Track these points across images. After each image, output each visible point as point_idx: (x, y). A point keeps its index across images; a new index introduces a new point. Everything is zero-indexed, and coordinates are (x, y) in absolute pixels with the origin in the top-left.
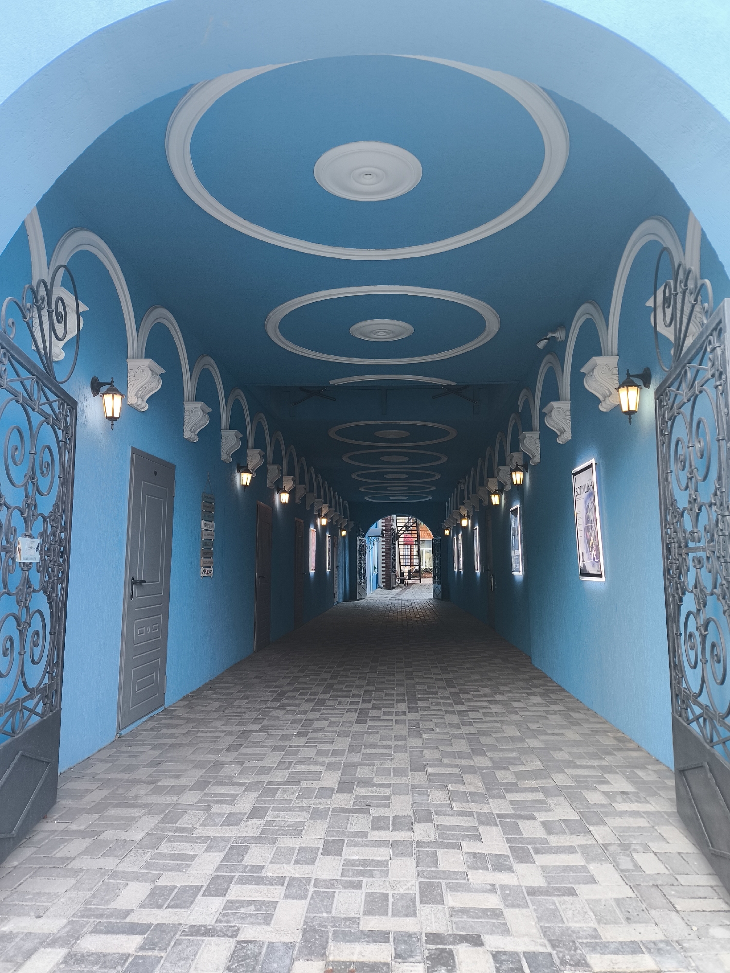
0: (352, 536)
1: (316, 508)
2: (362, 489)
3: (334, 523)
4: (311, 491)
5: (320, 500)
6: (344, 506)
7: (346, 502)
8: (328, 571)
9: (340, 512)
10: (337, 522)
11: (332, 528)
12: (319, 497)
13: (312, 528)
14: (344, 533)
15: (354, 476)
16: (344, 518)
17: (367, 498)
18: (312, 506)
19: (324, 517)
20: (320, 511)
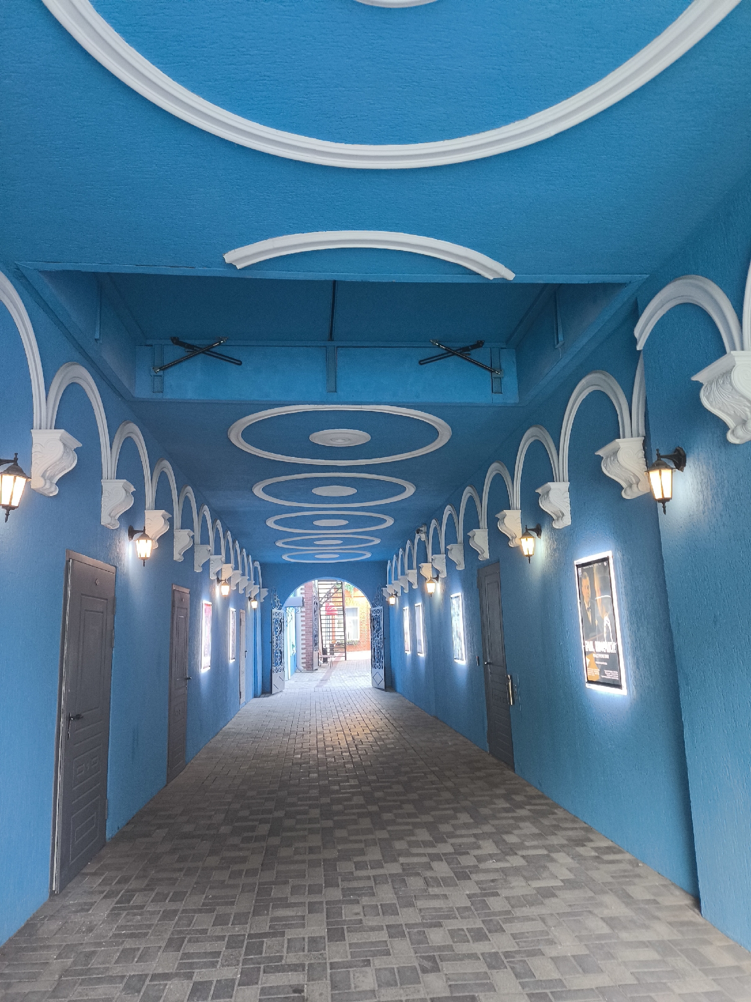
0: (266, 608)
1: (213, 569)
2: (279, 544)
3: (241, 592)
4: (205, 540)
5: (219, 556)
6: (255, 569)
7: (257, 564)
8: (231, 661)
9: (249, 575)
10: (245, 589)
11: (239, 599)
12: (217, 552)
13: (205, 601)
14: (255, 604)
15: (270, 523)
16: (255, 584)
17: (285, 557)
18: (206, 565)
19: (225, 584)
20: (218, 573)
